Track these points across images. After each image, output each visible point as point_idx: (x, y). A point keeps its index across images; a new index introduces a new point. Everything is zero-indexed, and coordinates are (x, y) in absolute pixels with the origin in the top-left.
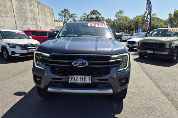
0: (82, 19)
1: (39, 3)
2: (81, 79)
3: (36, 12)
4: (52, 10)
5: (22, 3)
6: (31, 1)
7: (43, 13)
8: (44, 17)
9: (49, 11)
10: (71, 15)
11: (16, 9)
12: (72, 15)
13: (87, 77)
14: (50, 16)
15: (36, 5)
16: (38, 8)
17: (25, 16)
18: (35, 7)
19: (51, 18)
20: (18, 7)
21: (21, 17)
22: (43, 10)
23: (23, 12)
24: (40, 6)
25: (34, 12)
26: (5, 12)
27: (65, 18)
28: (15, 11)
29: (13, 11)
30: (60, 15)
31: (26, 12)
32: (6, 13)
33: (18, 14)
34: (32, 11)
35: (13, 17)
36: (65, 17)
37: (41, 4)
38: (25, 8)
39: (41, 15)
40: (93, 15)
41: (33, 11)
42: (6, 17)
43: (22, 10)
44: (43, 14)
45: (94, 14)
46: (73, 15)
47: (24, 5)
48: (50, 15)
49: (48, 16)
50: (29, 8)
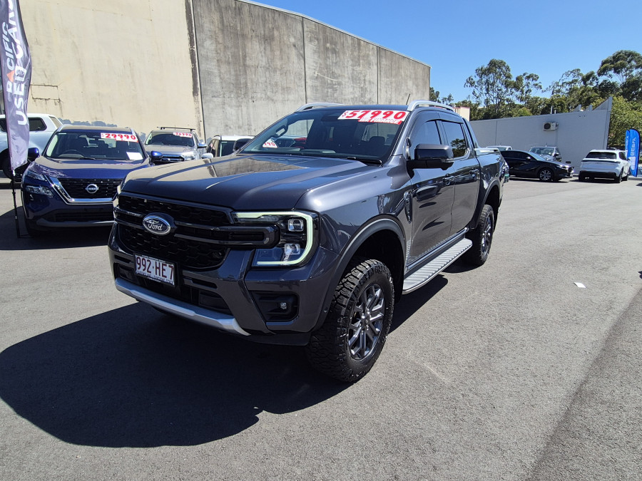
0: (559, 91)
1: (383, 53)
2: (157, 268)
3: (370, 82)
4: (427, 70)
5: (332, 58)
6: (359, 49)
7: (391, 83)
8: (393, 96)
9: (415, 74)
10: (514, 79)
11: (312, 78)
12: (519, 79)
13: (168, 265)
14: (417, 89)
15: (373, 59)
16: (379, 70)
17: (335, 95)
18: (370, 64)
19: (419, 95)
20: (320, 71)
21: (322, 99)
22: (394, 73)
23: (332, 86)
24: (384, 62)
25: (364, 80)
26: (283, 89)
27: (491, 92)
28: (309, 82)
29: (303, 82)
30: (472, 84)
31: (340, 84)
32: (286, 90)
33: (317, 90)
34: (359, 79)
35: (303, 100)
36: (487, 90)
37: (389, 53)
38: (337, 71)
39: (383, 90)
40: (611, 72)
41: (362, 78)
42: (283, 101)
43: (329, 79)
44: (394, 85)
45: (617, 71)
46: (525, 82)
47: (336, 63)
48: (417, 86)
49: (408, 89)
50: (350, 72)
